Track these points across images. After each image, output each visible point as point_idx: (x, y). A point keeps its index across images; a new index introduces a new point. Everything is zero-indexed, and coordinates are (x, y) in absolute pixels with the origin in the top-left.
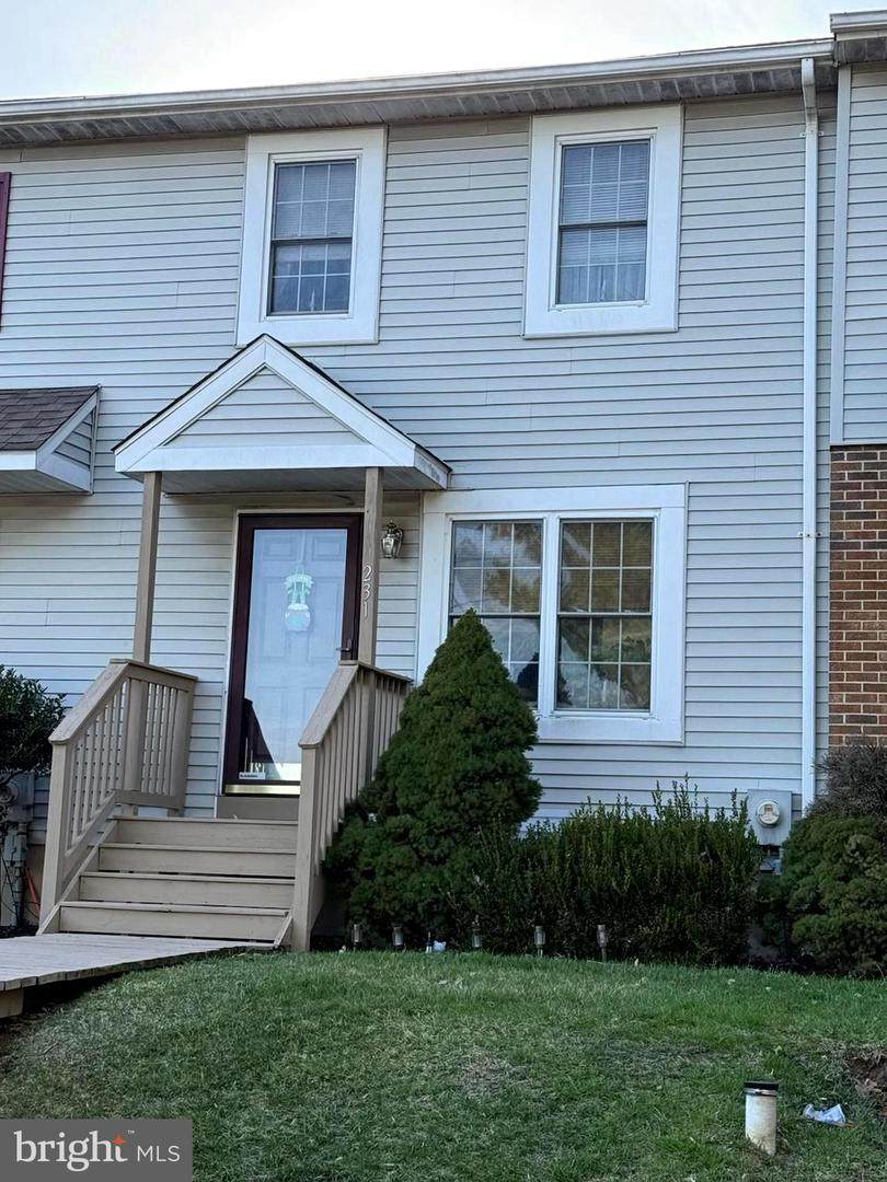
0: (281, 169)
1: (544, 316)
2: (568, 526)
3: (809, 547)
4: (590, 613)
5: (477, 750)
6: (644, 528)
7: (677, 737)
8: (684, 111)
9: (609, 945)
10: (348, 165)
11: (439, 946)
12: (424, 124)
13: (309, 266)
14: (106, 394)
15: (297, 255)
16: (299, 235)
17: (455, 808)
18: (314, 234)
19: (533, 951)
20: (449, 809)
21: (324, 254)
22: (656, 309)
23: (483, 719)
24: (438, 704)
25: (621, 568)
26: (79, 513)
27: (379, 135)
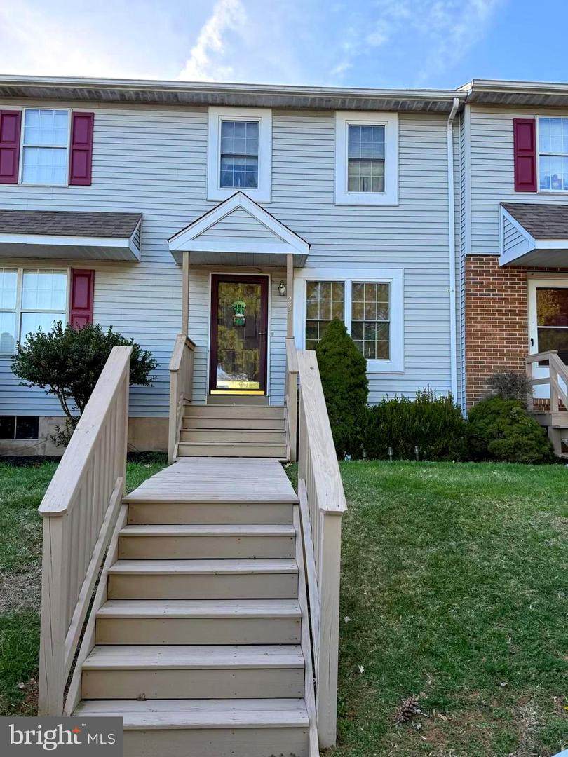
0: (225, 124)
1: (344, 196)
2: (354, 285)
3: (453, 295)
4: (364, 320)
5: (352, 374)
6: (385, 287)
7: (401, 370)
8: (399, 115)
9: (419, 455)
10: (254, 125)
11: (349, 457)
12: (288, 109)
13: (237, 167)
14: (145, 217)
15: (232, 162)
16: (233, 152)
17: (346, 399)
18: (240, 153)
19: (387, 458)
20: (343, 399)
21: (245, 162)
22: (389, 196)
23: (353, 362)
24: (334, 355)
25: (377, 302)
26: (133, 271)
27: (268, 113)
